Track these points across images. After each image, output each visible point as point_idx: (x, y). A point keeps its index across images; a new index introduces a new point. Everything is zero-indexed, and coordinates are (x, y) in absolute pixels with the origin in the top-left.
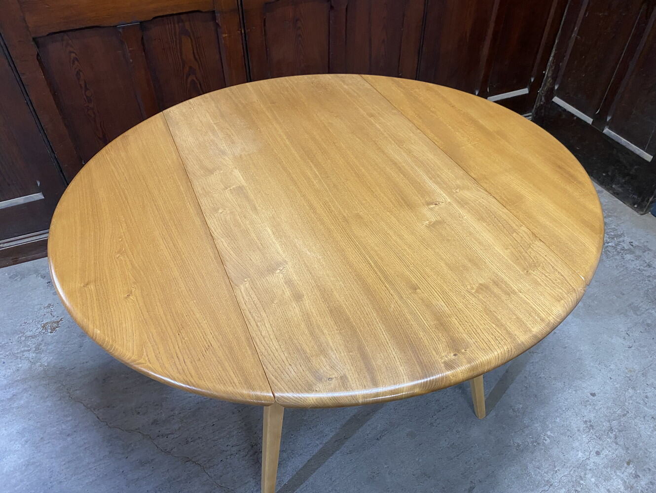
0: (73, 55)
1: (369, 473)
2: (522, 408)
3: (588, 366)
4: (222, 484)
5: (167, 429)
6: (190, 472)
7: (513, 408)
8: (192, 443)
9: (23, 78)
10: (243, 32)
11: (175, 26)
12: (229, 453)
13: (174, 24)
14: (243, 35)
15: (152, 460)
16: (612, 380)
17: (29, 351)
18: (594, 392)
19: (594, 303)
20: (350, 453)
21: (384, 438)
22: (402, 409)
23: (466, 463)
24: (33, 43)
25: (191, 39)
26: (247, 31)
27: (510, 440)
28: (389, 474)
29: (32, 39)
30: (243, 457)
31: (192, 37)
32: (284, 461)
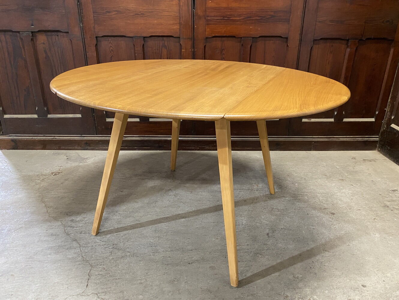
0: (111, 48)
1: (173, 278)
2: (301, 277)
3: (367, 269)
4: (84, 256)
5: (75, 225)
6: (72, 246)
7: (294, 275)
8: (83, 234)
9: (87, 54)
10: (193, 50)
11: (160, 42)
12: (99, 244)
13: (160, 41)
14: (193, 52)
15: (59, 235)
16: (384, 282)
17: (39, 180)
18: (365, 285)
19: (389, 237)
20: (167, 265)
21: (194, 264)
22: (215, 254)
23: (242, 294)
24: (95, 39)
25: (167, 50)
26: (195, 50)
27: (282, 292)
28: (185, 283)
29: (95, 37)
30: (105, 248)
31: (168, 49)
32: (126, 257)
